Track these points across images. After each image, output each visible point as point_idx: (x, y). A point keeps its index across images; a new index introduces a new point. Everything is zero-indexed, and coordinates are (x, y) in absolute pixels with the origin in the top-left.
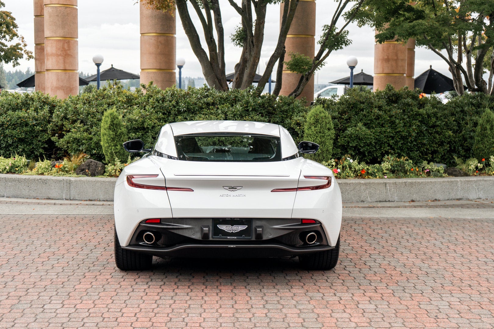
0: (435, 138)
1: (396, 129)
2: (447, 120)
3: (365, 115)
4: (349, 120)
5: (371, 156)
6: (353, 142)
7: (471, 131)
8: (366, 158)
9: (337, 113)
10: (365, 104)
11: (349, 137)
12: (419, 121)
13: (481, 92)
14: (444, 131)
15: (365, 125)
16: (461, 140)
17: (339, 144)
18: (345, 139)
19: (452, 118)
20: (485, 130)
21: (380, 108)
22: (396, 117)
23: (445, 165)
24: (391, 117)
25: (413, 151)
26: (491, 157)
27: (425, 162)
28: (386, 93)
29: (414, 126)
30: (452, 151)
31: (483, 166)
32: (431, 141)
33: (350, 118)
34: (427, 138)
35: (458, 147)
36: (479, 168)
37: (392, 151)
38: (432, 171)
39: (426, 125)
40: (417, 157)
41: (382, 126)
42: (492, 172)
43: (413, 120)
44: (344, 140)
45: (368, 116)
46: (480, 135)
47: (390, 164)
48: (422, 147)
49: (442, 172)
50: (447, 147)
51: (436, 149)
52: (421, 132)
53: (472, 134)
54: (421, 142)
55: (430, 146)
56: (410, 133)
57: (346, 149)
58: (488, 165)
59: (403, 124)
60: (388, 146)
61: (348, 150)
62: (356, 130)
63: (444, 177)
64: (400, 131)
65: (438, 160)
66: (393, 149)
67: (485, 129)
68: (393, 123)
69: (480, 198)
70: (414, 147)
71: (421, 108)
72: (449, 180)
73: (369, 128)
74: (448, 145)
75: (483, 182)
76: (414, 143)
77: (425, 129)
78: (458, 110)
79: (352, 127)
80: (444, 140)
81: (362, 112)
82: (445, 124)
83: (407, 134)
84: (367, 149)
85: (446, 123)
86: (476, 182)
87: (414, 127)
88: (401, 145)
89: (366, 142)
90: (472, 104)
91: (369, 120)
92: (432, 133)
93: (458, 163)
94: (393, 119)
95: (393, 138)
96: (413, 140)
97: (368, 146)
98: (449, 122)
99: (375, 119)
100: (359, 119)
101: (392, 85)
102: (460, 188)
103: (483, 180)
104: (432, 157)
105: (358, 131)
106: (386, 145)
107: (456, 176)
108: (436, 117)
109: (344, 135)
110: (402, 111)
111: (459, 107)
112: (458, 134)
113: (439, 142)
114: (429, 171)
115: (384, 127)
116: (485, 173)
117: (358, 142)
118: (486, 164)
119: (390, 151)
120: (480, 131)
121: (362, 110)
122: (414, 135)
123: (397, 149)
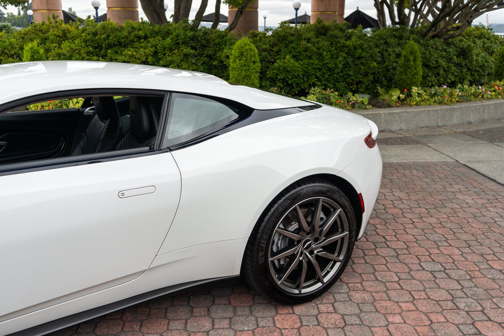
0: (360, 69)
1: (323, 61)
2: (371, 52)
3: (294, 48)
4: (278, 53)
5: (299, 87)
6: (282, 74)
7: (394, 62)
8: (294, 90)
9: (268, 45)
10: (295, 36)
11: (278, 70)
12: (346, 53)
13: (403, 25)
14: (368, 62)
15: (294, 57)
16: (384, 71)
17: (268, 76)
18: (274, 71)
19: (377, 49)
20: (408, 62)
21: (308, 40)
22: (323, 49)
23: (369, 96)
24: (318, 49)
25: (339, 82)
26: (413, 88)
27: (350, 94)
28: (316, 26)
29: (341, 57)
30: (376, 81)
31: (405, 97)
32: (356, 72)
33: (280, 51)
34: (353, 70)
35: (381, 77)
36: (401, 98)
37: (319, 83)
38: (357, 103)
39: (353, 56)
40: (343, 87)
41: (310, 58)
42: (413, 102)
43: (340, 52)
44: (272, 72)
45: (297, 48)
46: (403, 66)
47: (315, 97)
48: (348, 78)
49: (366, 103)
50: (371, 77)
51: (361, 80)
52: (347, 63)
53: (395, 65)
54: (347, 74)
55: (356, 77)
56: (337, 64)
57: (275, 81)
58: (410, 95)
59: (330, 56)
60: (315, 78)
61: (277, 82)
62: (285, 63)
63: (368, 109)
64: (327, 63)
65: (362, 90)
66: (320, 80)
67: (409, 60)
68: (321, 55)
69: (402, 130)
70: (341, 79)
71: (348, 40)
72: (373, 113)
73: (297, 60)
74: (372, 76)
75: (405, 114)
76: (341, 74)
77: (351, 61)
78: (382, 41)
79: (280, 60)
80: (368, 71)
81: (291, 45)
82: (369, 56)
83: (334, 66)
84: (295, 81)
85: (371, 54)
86: (398, 113)
87: (340, 59)
88: (327, 77)
89: (294, 74)
90: (395, 36)
91: (298, 52)
92: (357, 64)
93: (381, 93)
94: (321, 51)
95: (320, 70)
96: (339, 71)
97: (296, 78)
98: (373, 53)
99: (304, 51)
100: (288, 51)
101: (322, 18)
102: (383, 121)
103: (406, 112)
104: (357, 87)
105: (286, 63)
106: (314, 77)
107: (380, 107)
108: (362, 48)
109: (273, 67)
110: (329, 43)
111: (382, 39)
112: (381, 65)
113: (364, 73)
114: (354, 103)
115: (312, 59)
116: (407, 104)
117: (286, 74)
118: (408, 95)
119: (317, 83)
120: (403, 62)
121: (292, 42)
122: (341, 67)
123: (324, 81)
